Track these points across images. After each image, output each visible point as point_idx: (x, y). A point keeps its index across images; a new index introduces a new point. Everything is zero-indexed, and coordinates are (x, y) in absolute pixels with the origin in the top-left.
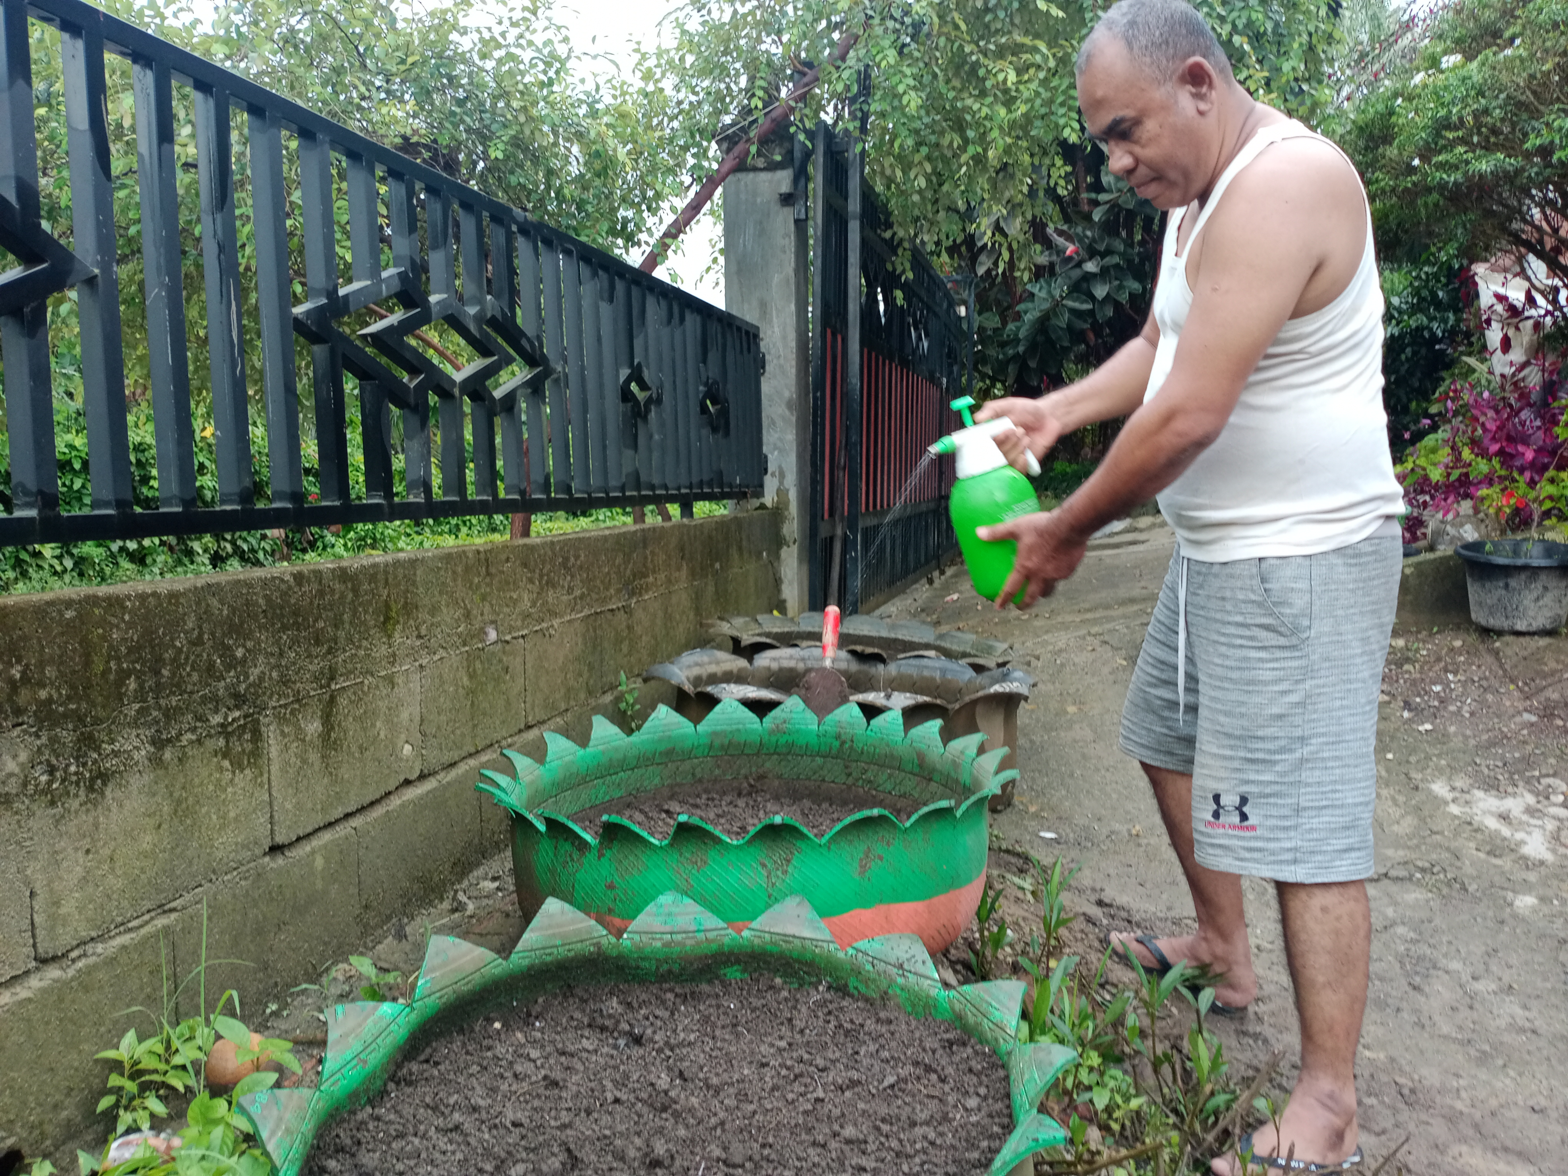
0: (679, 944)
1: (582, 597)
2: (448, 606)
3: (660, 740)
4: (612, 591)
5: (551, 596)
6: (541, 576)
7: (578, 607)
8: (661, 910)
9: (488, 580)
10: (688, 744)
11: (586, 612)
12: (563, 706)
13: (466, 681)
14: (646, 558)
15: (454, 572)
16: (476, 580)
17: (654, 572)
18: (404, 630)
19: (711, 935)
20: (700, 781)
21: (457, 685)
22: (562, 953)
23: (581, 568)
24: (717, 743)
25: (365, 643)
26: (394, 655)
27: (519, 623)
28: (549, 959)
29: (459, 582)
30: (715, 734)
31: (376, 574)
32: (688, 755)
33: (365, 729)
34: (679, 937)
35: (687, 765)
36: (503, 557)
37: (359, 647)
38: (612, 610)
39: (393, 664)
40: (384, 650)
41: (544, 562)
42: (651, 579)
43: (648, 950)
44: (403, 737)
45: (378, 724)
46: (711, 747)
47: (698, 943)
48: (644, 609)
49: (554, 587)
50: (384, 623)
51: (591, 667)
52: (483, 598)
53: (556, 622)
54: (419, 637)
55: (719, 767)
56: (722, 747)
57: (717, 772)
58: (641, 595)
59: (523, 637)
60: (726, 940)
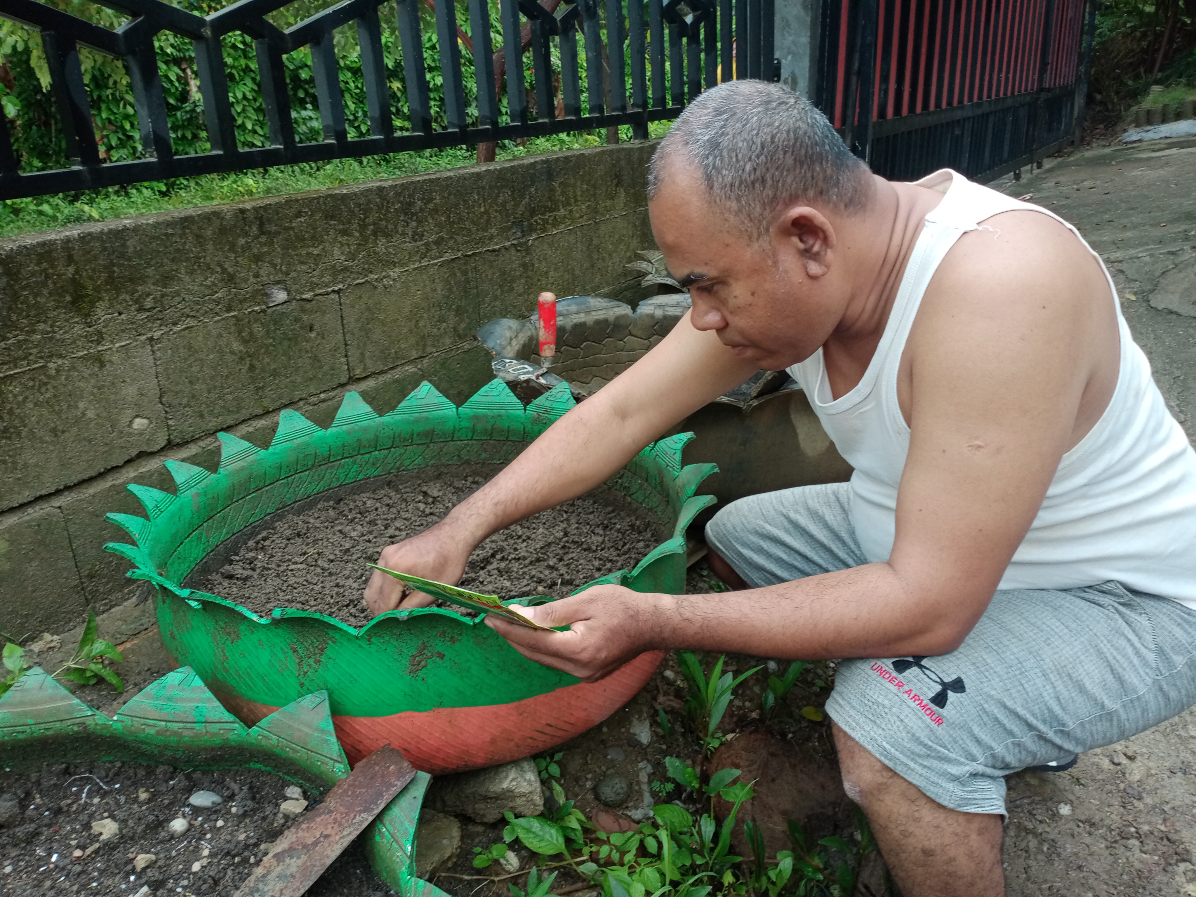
0: (175, 733)
1: (438, 242)
2: (191, 273)
3: (417, 421)
4: (494, 231)
5: (381, 246)
6: (363, 226)
7: (434, 252)
8: (162, 693)
9: (263, 239)
10: (449, 426)
11: (447, 257)
12: (414, 354)
13: (236, 346)
14: (553, 190)
15: (198, 237)
16: (242, 241)
17: (569, 204)
18: (111, 306)
19: (214, 728)
20: (468, 462)
21: (221, 352)
22: (38, 731)
23: (436, 210)
24: (479, 427)
25: (41, 326)
26: (100, 333)
27: (327, 279)
28: (21, 736)
29: (210, 247)
30: (476, 417)
31: (50, 252)
32: (452, 436)
33: (59, 413)
34: (175, 726)
35: (451, 447)
36: (291, 212)
37: (34, 331)
38: (494, 251)
39: (99, 342)
40: (78, 330)
41: (366, 211)
42: (562, 212)
43: (142, 736)
44: (129, 413)
45: (81, 405)
46: (474, 430)
47: (197, 735)
48: (551, 245)
49: (388, 235)
50: (73, 303)
51: (459, 312)
52: (258, 258)
53: (394, 273)
54: (141, 309)
55: (485, 450)
56: (485, 431)
57: (484, 455)
58: (544, 230)
59: (338, 292)
60: (232, 736)
